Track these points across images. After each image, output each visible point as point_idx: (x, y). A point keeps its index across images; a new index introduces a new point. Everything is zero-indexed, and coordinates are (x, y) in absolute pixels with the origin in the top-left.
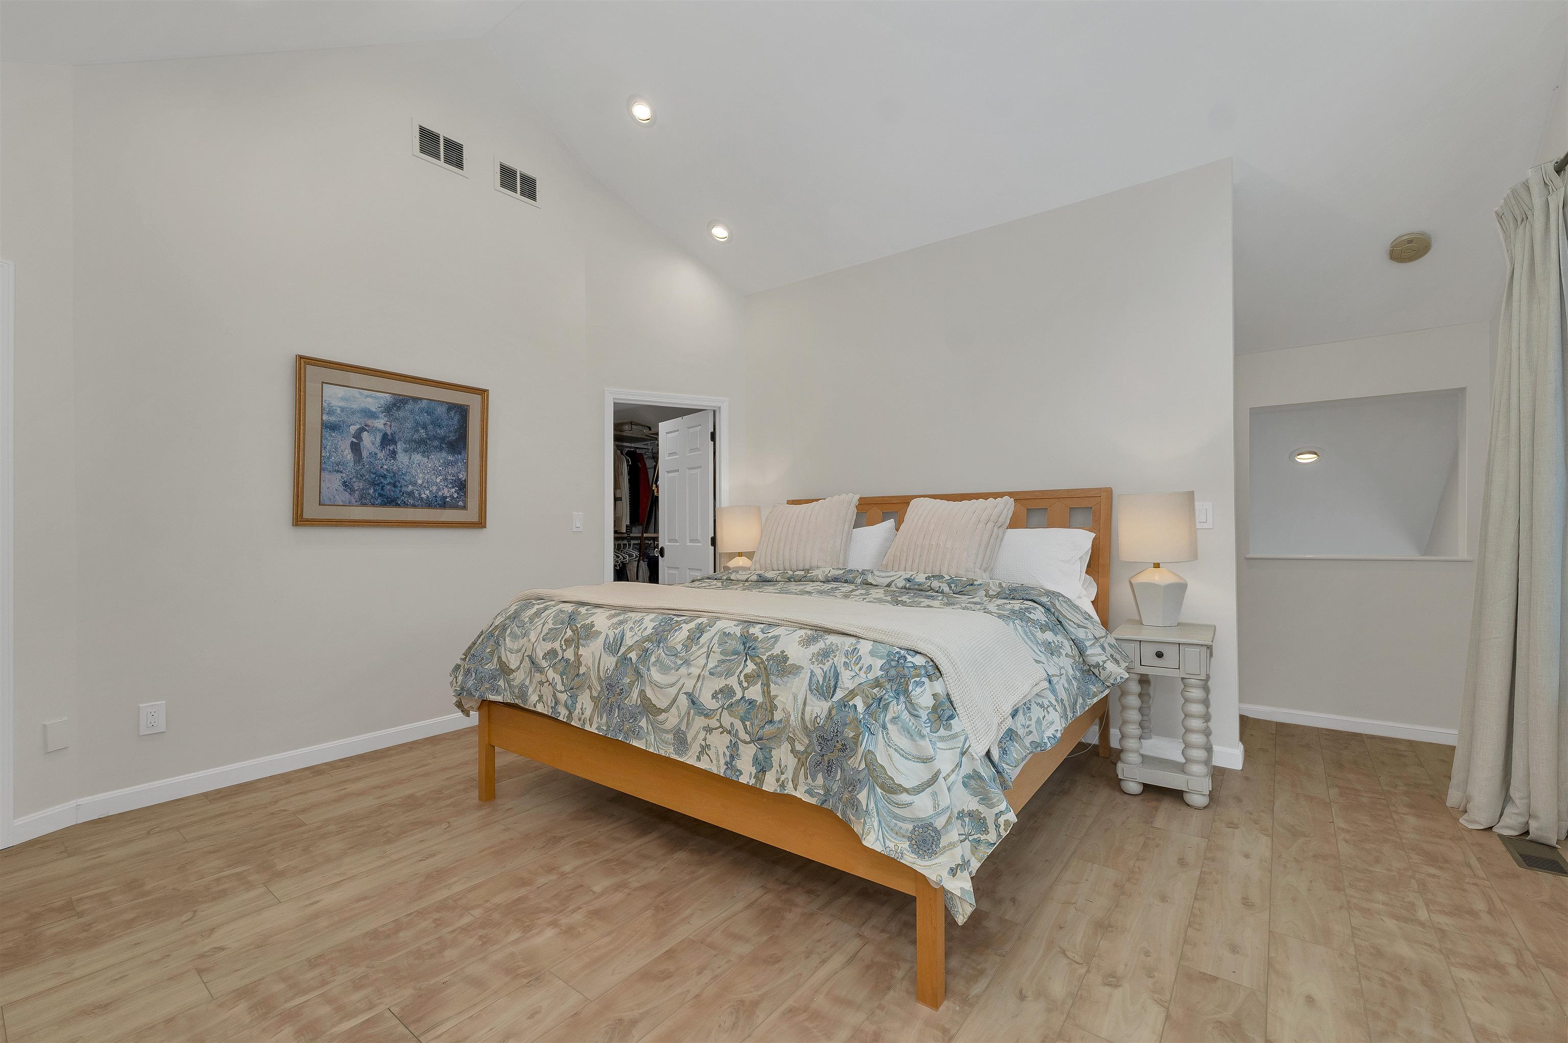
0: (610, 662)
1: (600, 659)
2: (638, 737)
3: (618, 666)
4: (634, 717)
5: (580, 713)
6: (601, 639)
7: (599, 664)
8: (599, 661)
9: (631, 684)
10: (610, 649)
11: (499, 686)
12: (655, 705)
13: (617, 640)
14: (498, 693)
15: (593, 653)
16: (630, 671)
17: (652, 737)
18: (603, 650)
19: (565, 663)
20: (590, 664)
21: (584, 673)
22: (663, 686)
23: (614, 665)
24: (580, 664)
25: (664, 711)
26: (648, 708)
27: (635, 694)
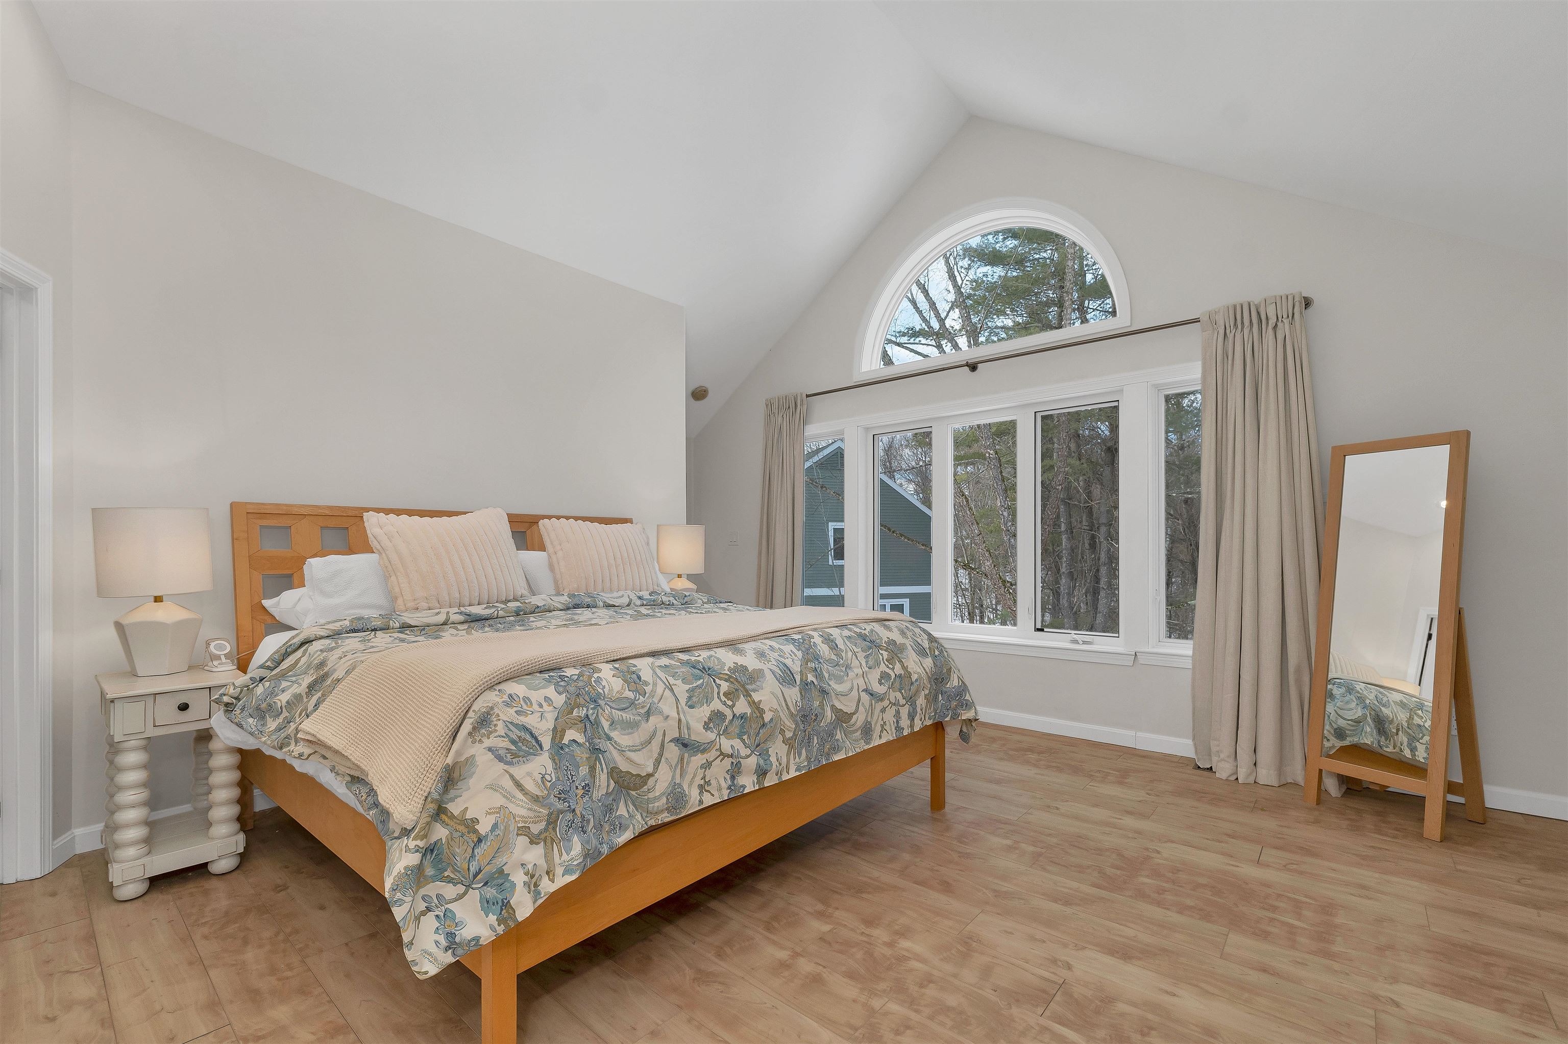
0: (793, 694)
1: (783, 695)
2: (836, 749)
3: (803, 694)
4: (831, 735)
5: (778, 765)
6: (769, 676)
7: (785, 701)
8: (784, 698)
9: (822, 706)
10: (787, 681)
11: (621, 816)
12: (847, 713)
13: (785, 671)
14: (623, 828)
15: (773, 693)
16: (815, 693)
17: (848, 742)
18: (781, 686)
19: (739, 721)
20: (776, 706)
21: (772, 719)
22: (847, 693)
23: (799, 695)
24: (762, 712)
25: (854, 714)
26: (843, 718)
27: (829, 712)
